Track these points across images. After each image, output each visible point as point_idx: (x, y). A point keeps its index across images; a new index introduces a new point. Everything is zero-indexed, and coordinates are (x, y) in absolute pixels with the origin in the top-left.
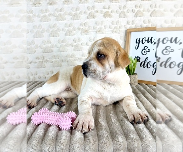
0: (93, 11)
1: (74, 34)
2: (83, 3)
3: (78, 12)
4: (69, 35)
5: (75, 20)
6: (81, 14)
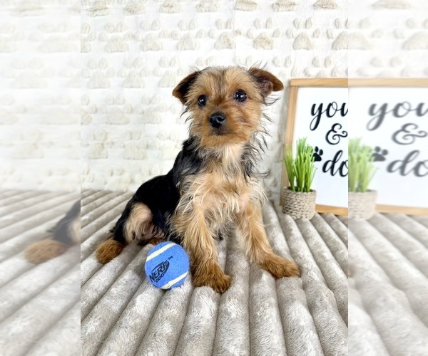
0: (229, 31)
2: (206, 11)
6: (200, 38)
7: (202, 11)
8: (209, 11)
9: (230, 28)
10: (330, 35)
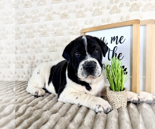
1: (33, 37)
2: (41, 5)
3: (37, 15)
4: (29, 38)
5: (34, 22)
6: (39, 17)
7: (39, 6)
8: (42, 5)
9: (51, 12)
10: (91, 10)
